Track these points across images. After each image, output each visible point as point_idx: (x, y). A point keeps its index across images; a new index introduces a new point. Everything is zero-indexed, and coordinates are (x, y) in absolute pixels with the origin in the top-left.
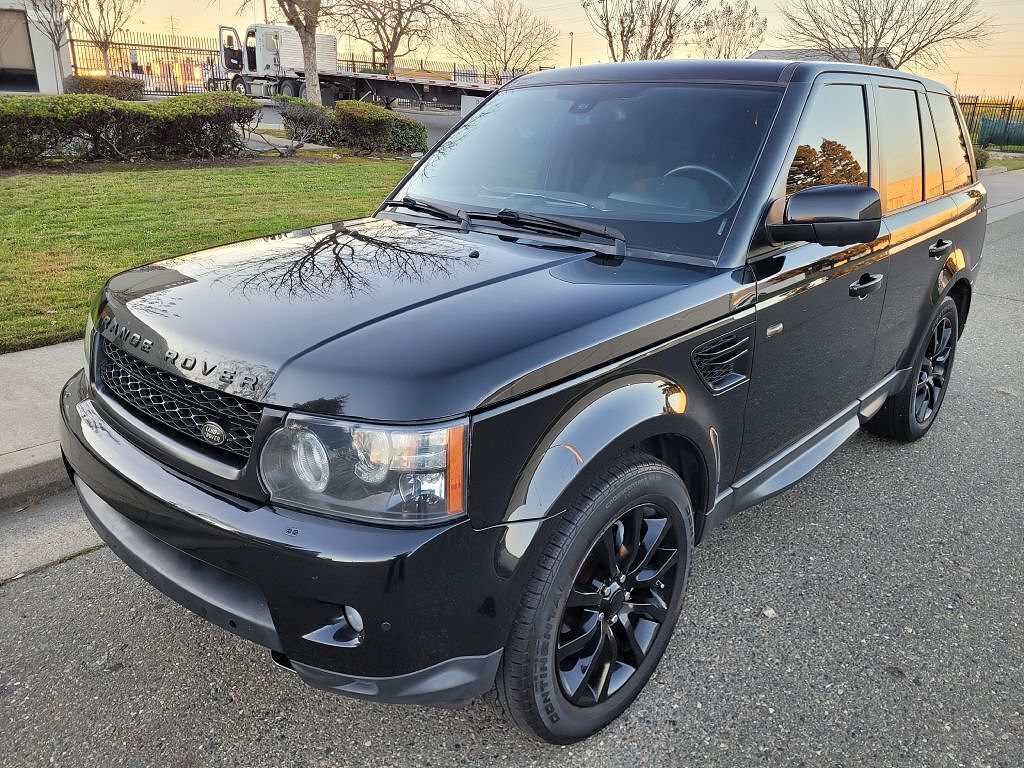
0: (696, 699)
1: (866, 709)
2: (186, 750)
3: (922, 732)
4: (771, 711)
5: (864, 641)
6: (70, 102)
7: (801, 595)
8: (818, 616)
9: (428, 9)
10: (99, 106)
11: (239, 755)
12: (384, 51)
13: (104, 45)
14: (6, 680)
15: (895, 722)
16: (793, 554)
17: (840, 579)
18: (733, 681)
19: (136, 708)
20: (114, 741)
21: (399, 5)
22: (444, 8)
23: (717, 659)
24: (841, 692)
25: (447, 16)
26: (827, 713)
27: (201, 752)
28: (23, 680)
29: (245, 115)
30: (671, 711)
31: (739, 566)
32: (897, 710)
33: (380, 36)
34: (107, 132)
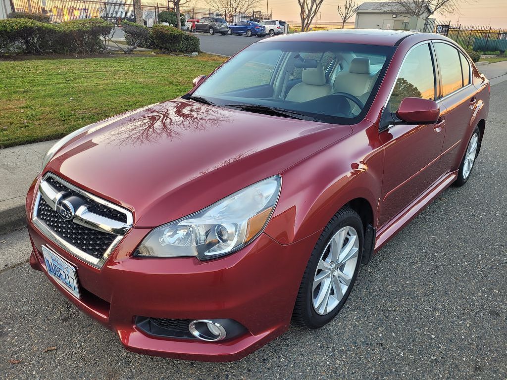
0: (391, 331)
1: (484, 335)
2: (111, 365)
4: (433, 337)
5: (474, 298)
6: (13, 23)
7: (435, 274)
8: (447, 285)
10: (29, 24)
11: (142, 368)
12: (174, 2)
14: (4, 328)
15: (501, 341)
16: (426, 252)
17: (453, 265)
18: (409, 321)
19: (80, 342)
20: (69, 362)
23: (398, 308)
24: (468, 325)
26: (463, 337)
27: (119, 366)
28: (12, 328)
29: (106, 31)
30: (379, 338)
31: (399, 259)
32: (500, 335)
34: (33, 39)
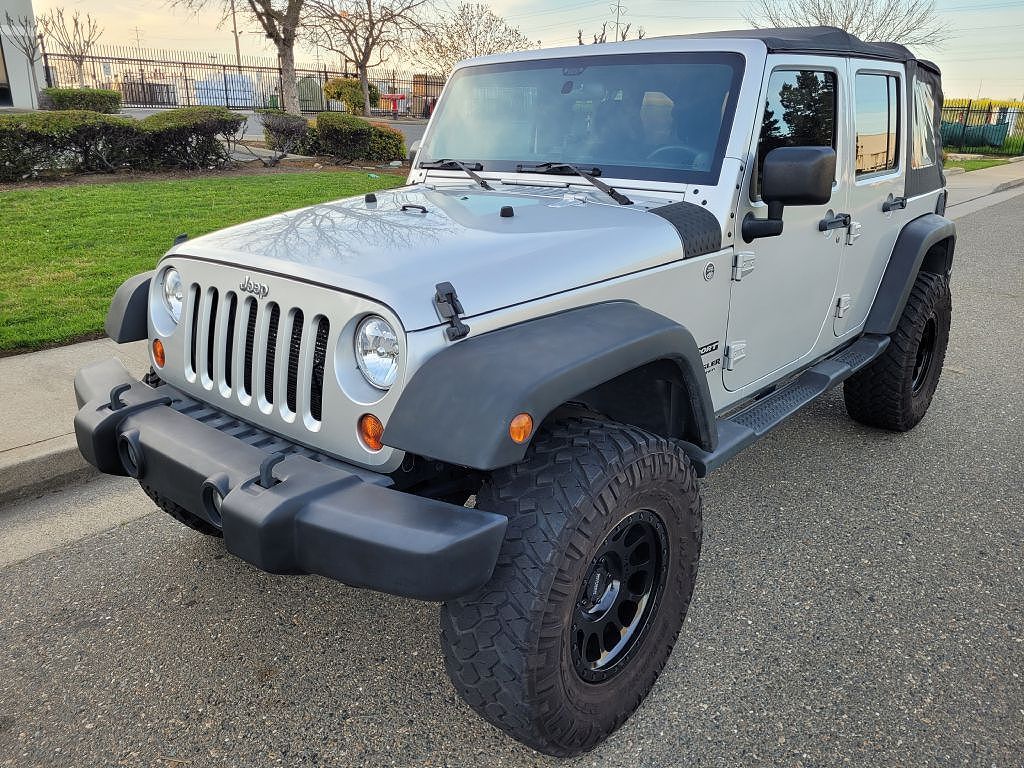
1: (829, 619)
2: (264, 661)
3: (875, 634)
5: (827, 570)
8: (788, 552)
9: (399, 20)
12: (356, 62)
13: (79, 59)
15: (852, 628)
16: (766, 506)
17: (806, 524)
20: (201, 657)
21: (370, 16)
22: (415, 19)
24: (807, 608)
25: (419, 27)
26: (796, 623)
29: (231, 127)
32: (854, 620)
33: (353, 47)
34: (96, 145)
